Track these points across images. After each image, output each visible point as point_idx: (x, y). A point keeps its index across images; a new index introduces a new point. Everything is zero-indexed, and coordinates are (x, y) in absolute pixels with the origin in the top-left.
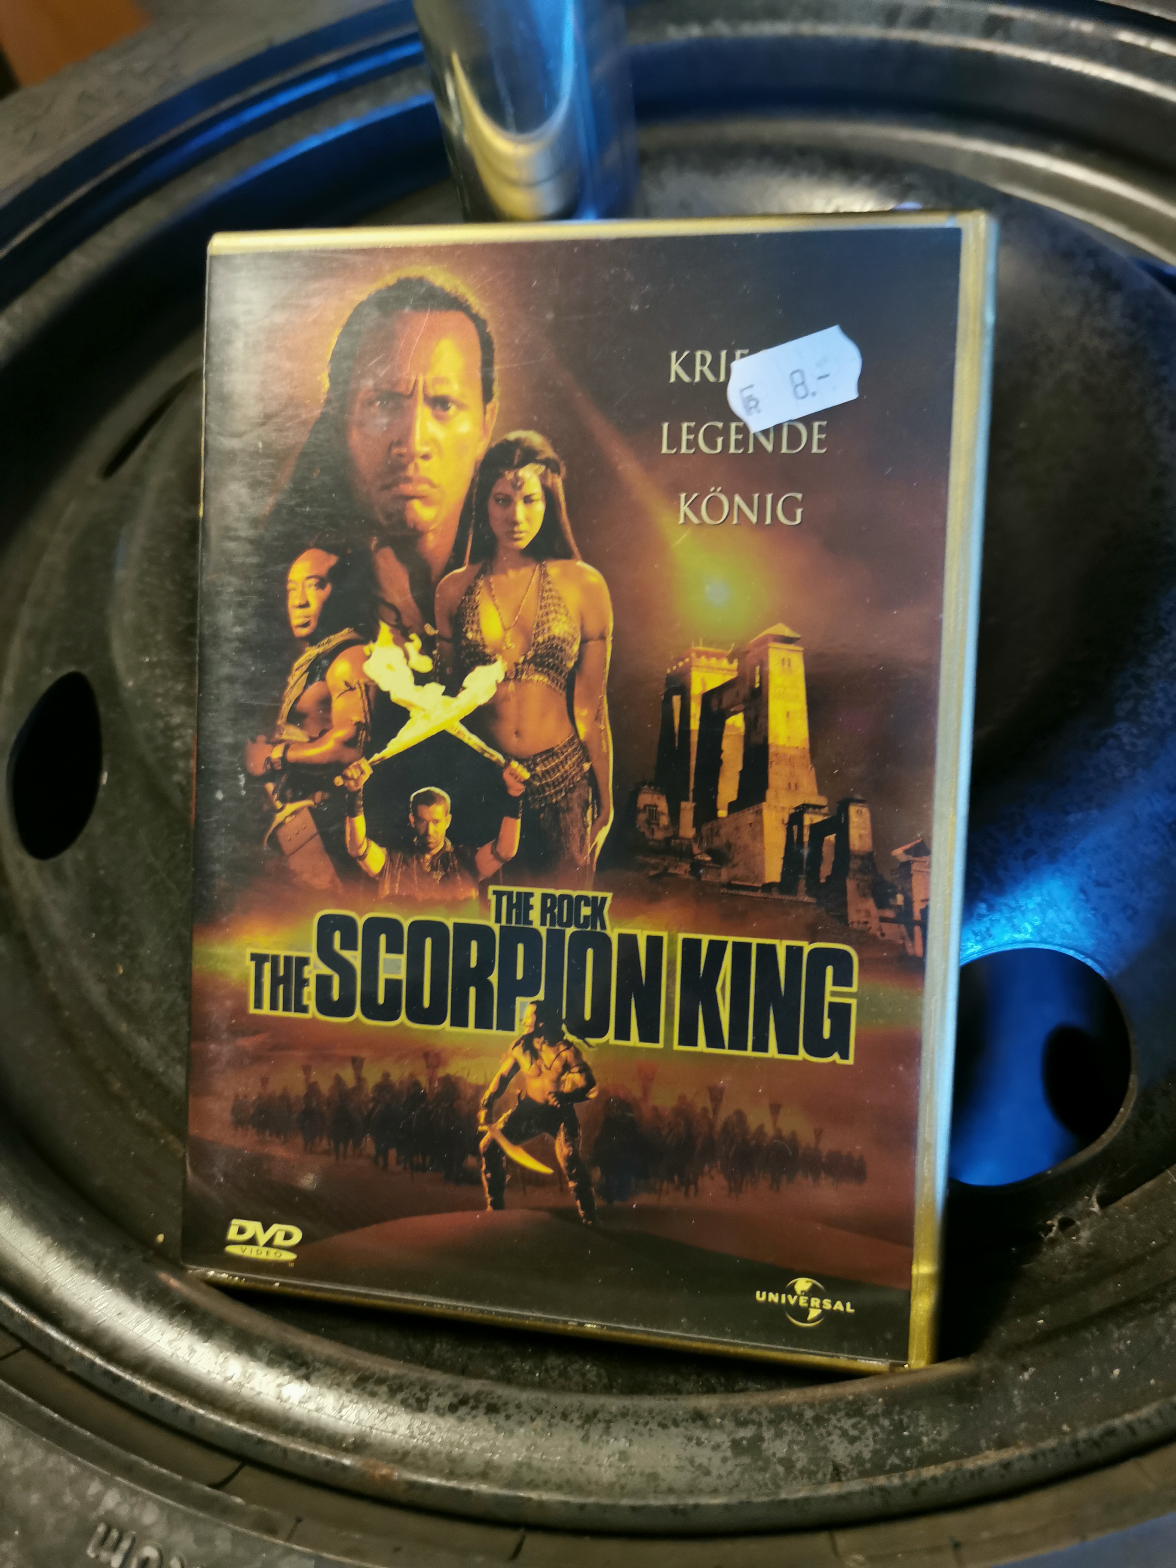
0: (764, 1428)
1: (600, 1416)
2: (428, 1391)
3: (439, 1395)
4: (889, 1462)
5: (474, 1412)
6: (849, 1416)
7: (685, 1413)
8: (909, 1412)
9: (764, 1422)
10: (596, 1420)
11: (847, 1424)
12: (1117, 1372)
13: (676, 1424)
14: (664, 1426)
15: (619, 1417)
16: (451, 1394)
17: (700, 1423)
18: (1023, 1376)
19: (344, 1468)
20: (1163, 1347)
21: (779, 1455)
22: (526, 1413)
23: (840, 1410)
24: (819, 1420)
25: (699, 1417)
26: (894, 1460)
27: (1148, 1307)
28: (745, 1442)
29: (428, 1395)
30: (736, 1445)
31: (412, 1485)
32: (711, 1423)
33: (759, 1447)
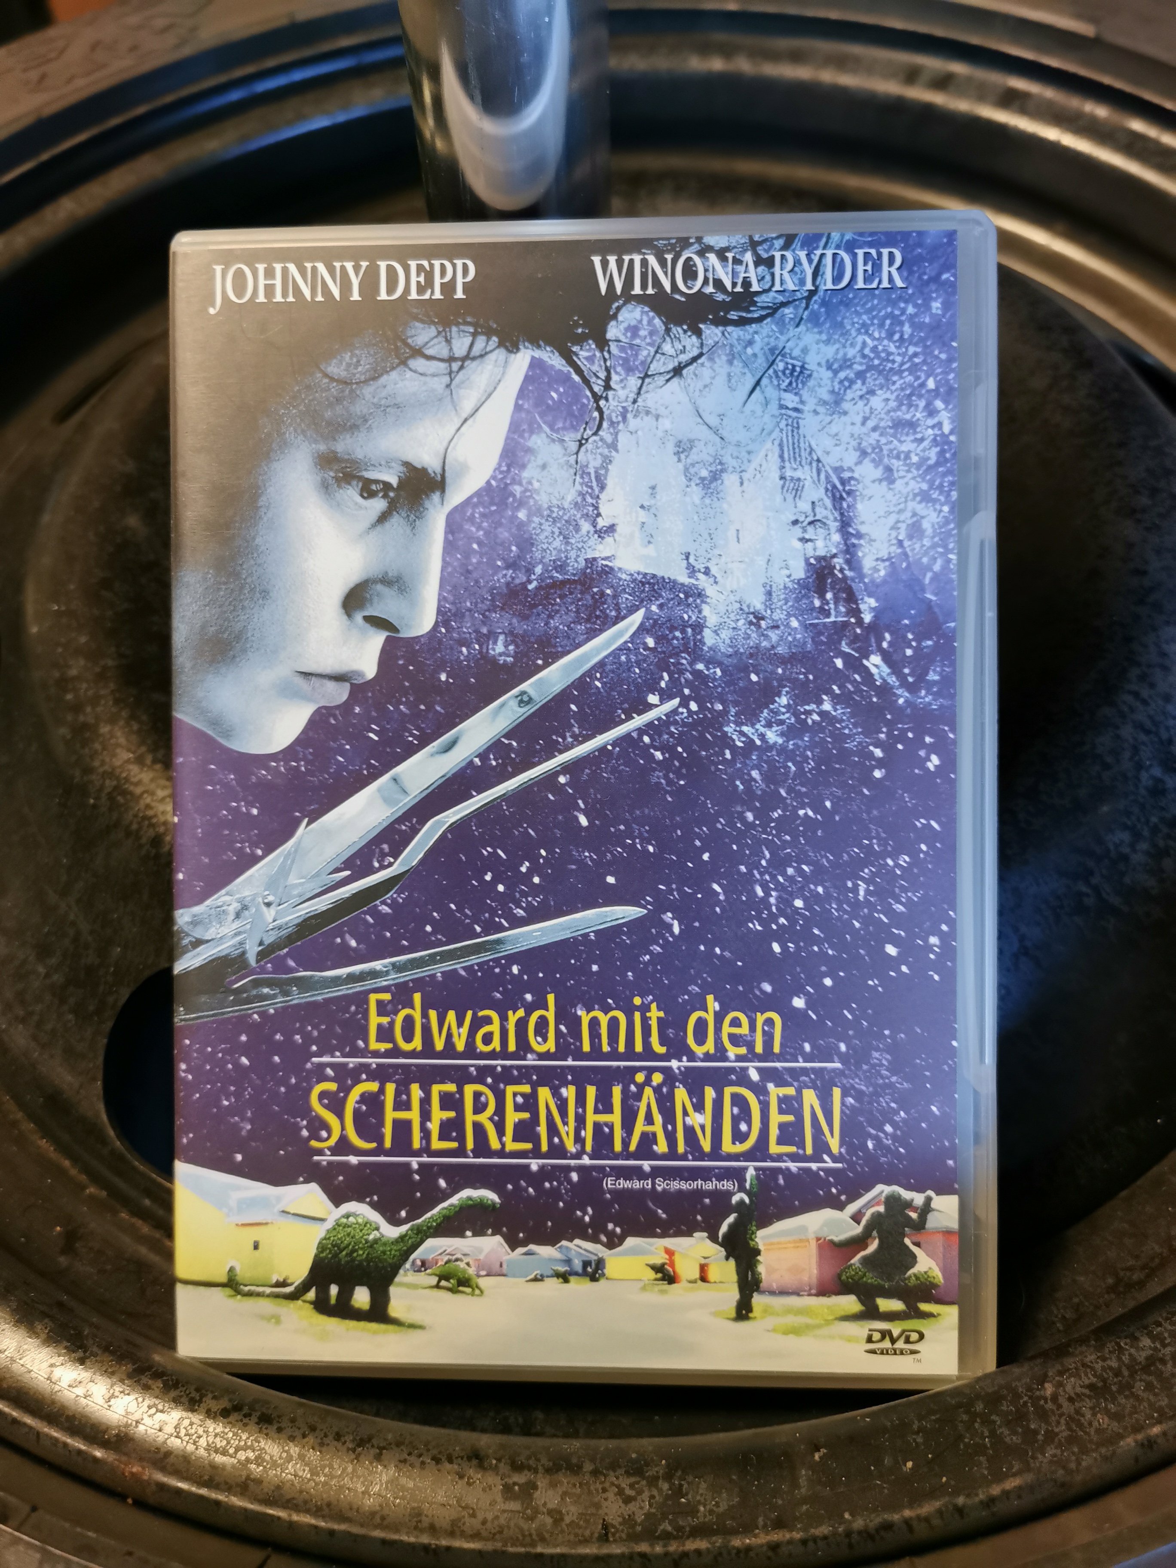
0: (540, 1475)
2: (203, 1391)
3: (215, 1398)
4: (662, 1528)
5: (246, 1421)
6: (628, 1473)
7: (462, 1450)
8: (690, 1478)
9: (540, 1468)
10: (369, 1445)
11: (624, 1482)
12: (910, 1464)
13: (450, 1460)
15: (393, 1445)
16: (226, 1399)
17: (475, 1462)
18: (814, 1457)
19: (96, 1460)
21: (550, 1506)
22: (299, 1428)
23: (620, 1467)
24: (597, 1474)
25: (477, 1457)
26: (667, 1526)
28: (516, 1488)
29: (202, 1396)
30: (508, 1490)
31: (162, 1487)
32: (486, 1464)
33: (530, 1496)
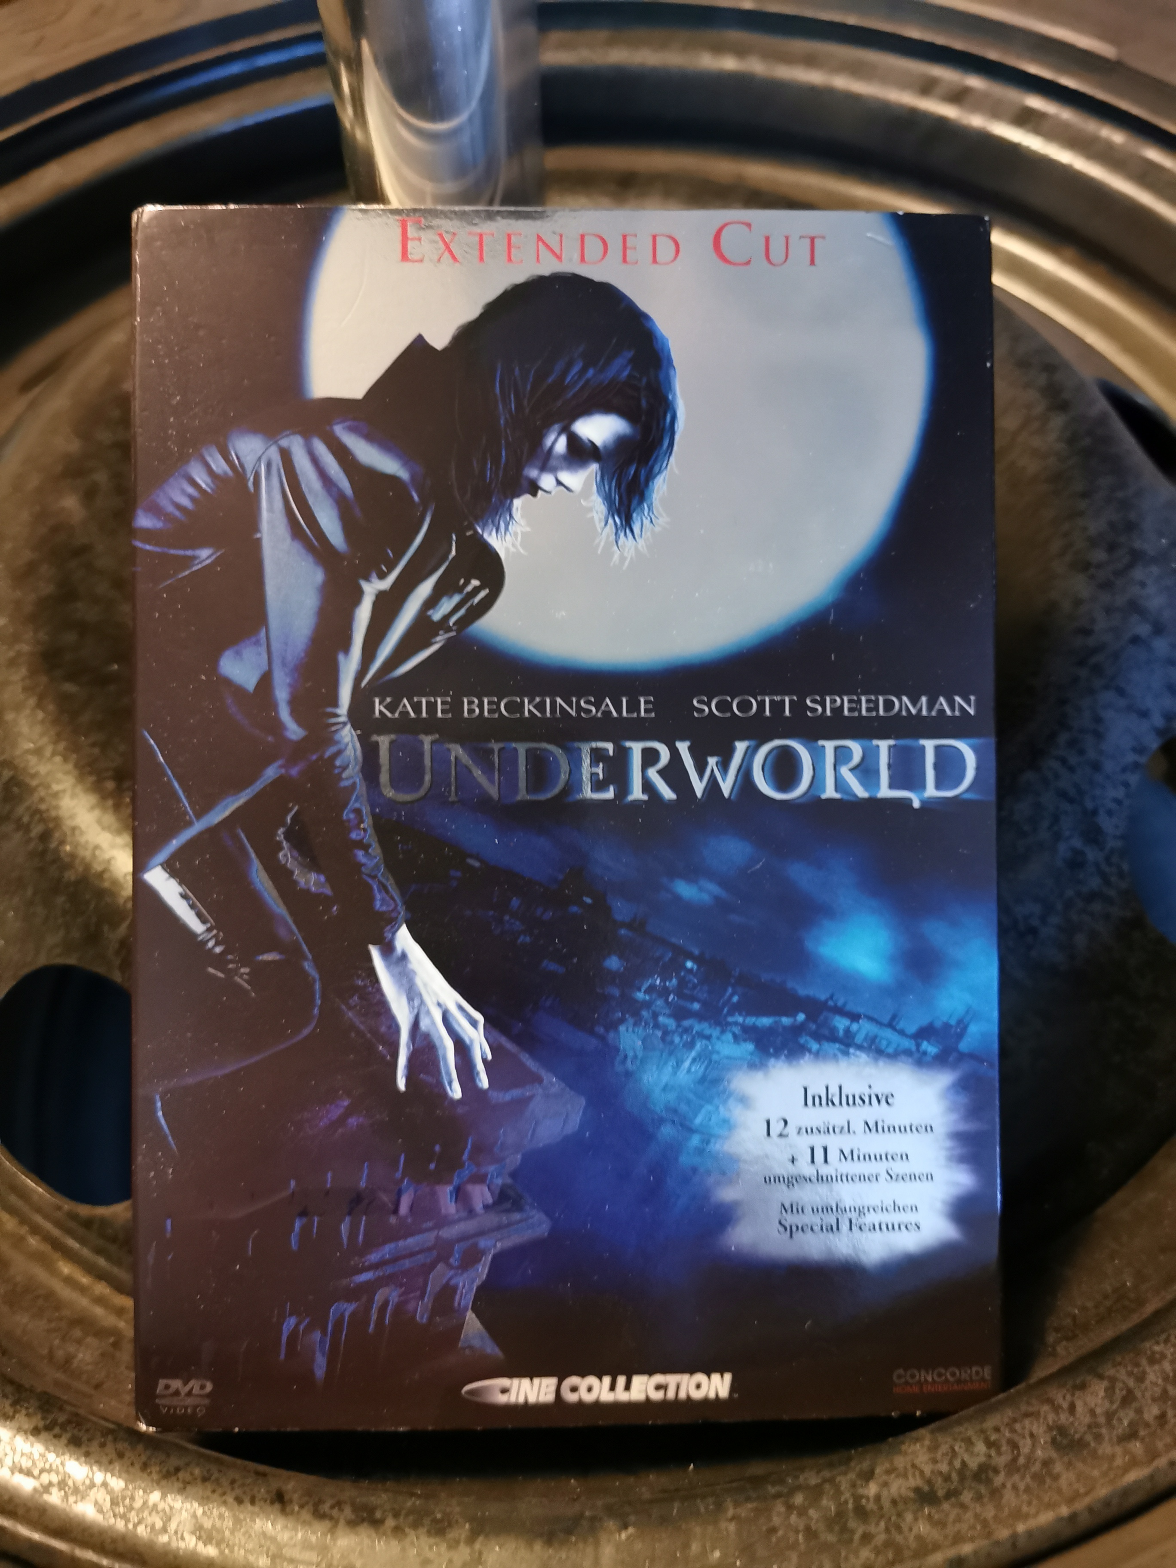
1: (181, 1475)
2: (18, 1407)
3: (28, 1415)
5: (55, 1441)
6: (429, 1533)
9: (342, 1522)
10: (174, 1478)
12: (717, 1554)
13: (253, 1502)
14: (239, 1501)
15: (199, 1481)
16: (39, 1416)
17: (277, 1506)
18: (620, 1535)
20: (774, 1539)
22: (107, 1455)
23: (423, 1525)
24: (398, 1531)
27: (772, 1490)
29: (15, 1412)
32: (288, 1509)
